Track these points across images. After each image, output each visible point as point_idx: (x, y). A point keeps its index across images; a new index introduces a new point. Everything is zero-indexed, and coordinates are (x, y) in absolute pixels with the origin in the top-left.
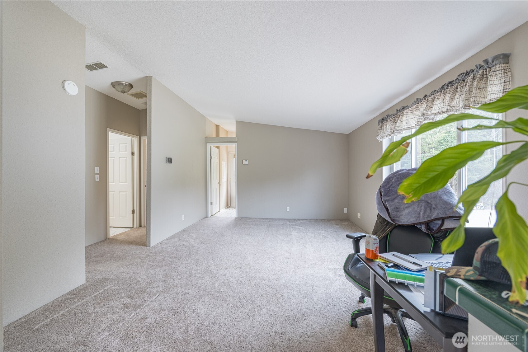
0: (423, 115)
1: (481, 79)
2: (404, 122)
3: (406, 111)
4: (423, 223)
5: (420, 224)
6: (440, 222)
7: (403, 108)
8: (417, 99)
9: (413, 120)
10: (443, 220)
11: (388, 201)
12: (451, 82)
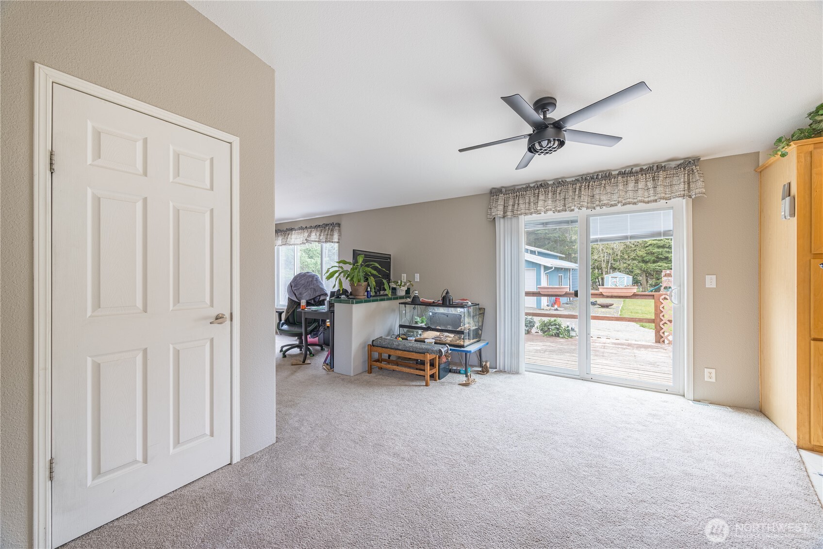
0: (306, 240)
1: (331, 231)
2: (293, 240)
3: (293, 232)
4: (312, 299)
5: (311, 300)
6: (319, 297)
7: (292, 229)
8: (301, 227)
9: (299, 240)
10: (320, 296)
11: (296, 290)
12: (319, 226)
